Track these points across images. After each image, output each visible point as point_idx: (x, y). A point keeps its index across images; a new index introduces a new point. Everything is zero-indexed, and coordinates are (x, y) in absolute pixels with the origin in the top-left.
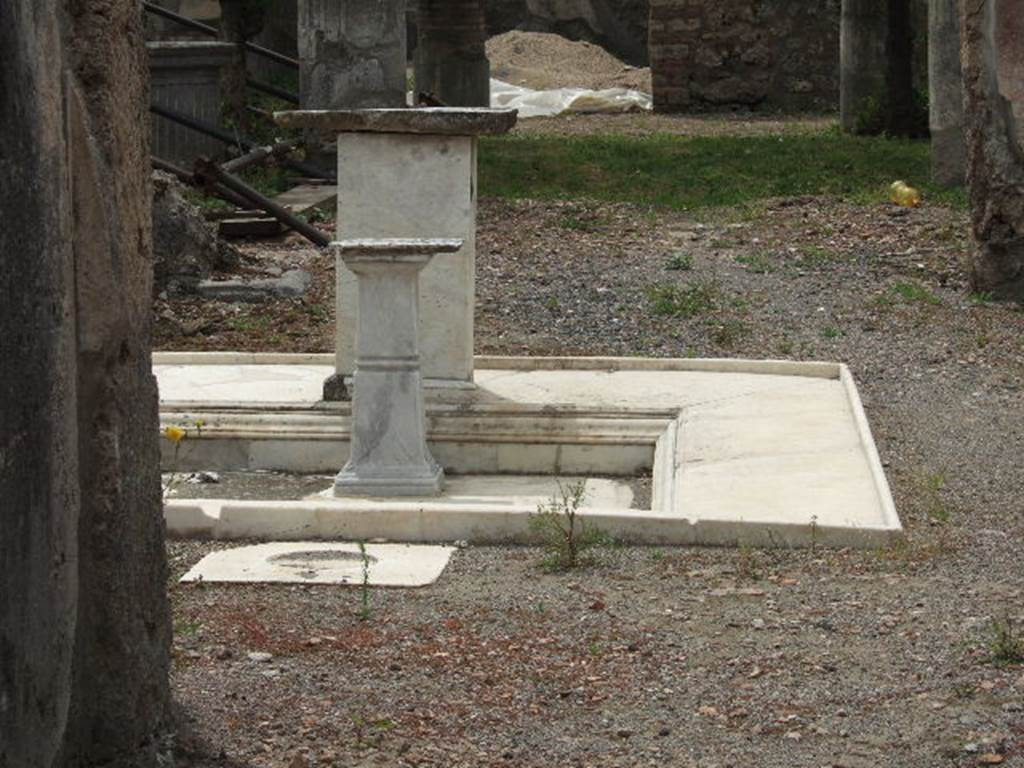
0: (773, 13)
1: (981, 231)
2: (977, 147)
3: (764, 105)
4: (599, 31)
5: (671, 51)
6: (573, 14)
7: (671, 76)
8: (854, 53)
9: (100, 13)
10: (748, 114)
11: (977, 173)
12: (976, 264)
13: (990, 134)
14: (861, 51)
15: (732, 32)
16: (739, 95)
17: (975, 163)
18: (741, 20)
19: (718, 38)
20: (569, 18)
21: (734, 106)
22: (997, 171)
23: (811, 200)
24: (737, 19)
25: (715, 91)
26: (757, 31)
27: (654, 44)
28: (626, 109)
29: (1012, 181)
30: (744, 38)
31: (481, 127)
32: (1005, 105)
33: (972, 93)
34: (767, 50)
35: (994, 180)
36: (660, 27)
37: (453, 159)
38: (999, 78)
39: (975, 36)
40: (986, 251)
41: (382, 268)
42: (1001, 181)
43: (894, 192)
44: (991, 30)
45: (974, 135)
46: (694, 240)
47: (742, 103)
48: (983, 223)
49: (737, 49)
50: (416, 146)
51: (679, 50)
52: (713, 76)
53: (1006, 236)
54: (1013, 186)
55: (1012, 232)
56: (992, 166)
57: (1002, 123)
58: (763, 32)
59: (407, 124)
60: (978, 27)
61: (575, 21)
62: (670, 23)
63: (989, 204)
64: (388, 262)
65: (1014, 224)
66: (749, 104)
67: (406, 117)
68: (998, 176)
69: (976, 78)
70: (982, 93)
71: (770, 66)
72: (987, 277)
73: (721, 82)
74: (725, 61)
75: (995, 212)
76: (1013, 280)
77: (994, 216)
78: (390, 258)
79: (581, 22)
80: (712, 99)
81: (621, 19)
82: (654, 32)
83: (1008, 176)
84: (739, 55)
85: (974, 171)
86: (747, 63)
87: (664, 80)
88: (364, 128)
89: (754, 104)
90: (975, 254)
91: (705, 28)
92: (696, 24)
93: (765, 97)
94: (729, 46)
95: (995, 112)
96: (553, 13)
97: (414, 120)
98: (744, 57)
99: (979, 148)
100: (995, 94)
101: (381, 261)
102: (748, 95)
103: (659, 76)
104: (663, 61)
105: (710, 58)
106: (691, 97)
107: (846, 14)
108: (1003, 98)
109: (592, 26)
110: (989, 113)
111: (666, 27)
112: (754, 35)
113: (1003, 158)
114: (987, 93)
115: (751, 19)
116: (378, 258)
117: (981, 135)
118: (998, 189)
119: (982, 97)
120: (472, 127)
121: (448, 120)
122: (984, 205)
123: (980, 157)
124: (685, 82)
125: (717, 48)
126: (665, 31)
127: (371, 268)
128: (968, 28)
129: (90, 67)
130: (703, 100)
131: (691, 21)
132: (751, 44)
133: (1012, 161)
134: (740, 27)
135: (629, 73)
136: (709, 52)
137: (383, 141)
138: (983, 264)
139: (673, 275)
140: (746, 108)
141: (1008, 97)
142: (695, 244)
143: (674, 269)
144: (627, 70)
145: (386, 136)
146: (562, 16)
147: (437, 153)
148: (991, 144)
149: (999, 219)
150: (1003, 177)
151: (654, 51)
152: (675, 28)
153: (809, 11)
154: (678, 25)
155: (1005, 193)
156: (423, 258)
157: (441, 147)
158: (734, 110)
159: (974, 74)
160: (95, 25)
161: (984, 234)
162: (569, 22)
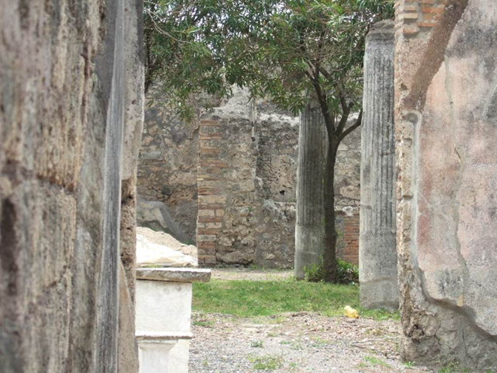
0: (257, 221)
1: (408, 332)
2: (406, 292)
3: (251, 265)
4: (165, 227)
5: (207, 238)
6: (153, 218)
7: (206, 250)
8: (302, 242)
9: (128, 229)
10: (244, 269)
11: (406, 305)
12: (406, 348)
13: (413, 286)
14: (306, 241)
15: (237, 230)
16: (240, 260)
17: (405, 299)
18: (241, 224)
19: (230, 232)
20: (151, 220)
21: (237, 265)
22: (416, 303)
23: (306, 314)
24: (240, 223)
25: (228, 258)
26: (249, 229)
27: (199, 234)
28: (184, 265)
29: (424, 309)
30: (243, 233)
31: (198, 279)
32: (421, 272)
33: (405, 267)
34: (253, 239)
35: (415, 308)
36: (202, 226)
37: (184, 294)
38: (419, 259)
39: (407, 240)
40: (411, 342)
41: (154, 346)
42: (419, 309)
43: (346, 311)
44: (415, 236)
45: (405, 286)
46: (258, 332)
47: (241, 264)
48: (409, 329)
49: (239, 238)
50: (165, 287)
51: (212, 237)
52: (227, 251)
53: (420, 335)
54: (424, 311)
55: (423, 333)
56: (414, 302)
57: (419, 281)
58: (251, 230)
59: (163, 277)
60: (409, 235)
61: (153, 221)
62: (207, 224)
63: (412, 319)
64: (157, 343)
65: (424, 329)
66: (244, 264)
67: (162, 273)
68: (417, 306)
69: (407, 260)
70: (410, 266)
71: (255, 246)
72: (411, 354)
73: (231, 254)
74: (233, 243)
75: (415, 323)
76: (423, 356)
77: (415, 325)
78: (158, 341)
79: (157, 222)
80: (226, 261)
81: (176, 221)
82: (199, 228)
83: (422, 306)
84: (240, 241)
85: (404, 303)
86: (245, 245)
87: (204, 252)
88: (141, 278)
89: (247, 264)
90: (405, 343)
91: (224, 227)
92: (220, 225)
93: (252, 262)
94: (236, 237)
95: (416, 276)
96: (143, 218)
97: (166, 275)
98: (242, 242)
99: (407, 293)
100: (416, 267)
101: (154, 343)
102: (244, 260)
103: (201, 250)
104: (203, 242)
105: (226, 242)
106: (217, 260)
107: (298, 223)
108: (420, 270)
109: (162, 224)
110: (413, 276)
111: (206, 227)
112: (248, 232)
113: (419, 298)
114: (412, 267)
115: (246, 223)
116: (153, 341)
117: (409, 286)
118: (416, 312)
119: (410, 269)
120: (193, 279)
121: (183, 275)
122: (409, 319)
123: (407, 297)
124: (214, 253)
125: (229, 237)
126: (205, 228)
127: (149, 346)
128: (404, 236)
129: (127, 254)
130: (222, 261)
131: (217, 223)
132: (246, 236)
133: (424, 299)
134: (241, 227)
135: (184, 247)
136: (226, 239)
137: (150, 284)
138: (409, 348)
139: (256, 349)
140: (242, 266)
141: (422, 269)
142: (259, 334)
143: (254, 347)
144: (183, 246)
145: (151, 282)
146: (147, 219)
147: (176, 291)
148: (414, 290)
149: (417, 326)
150: (419, 307)
151: (199, 238)
152: (210, 227)
153: (274, 221)
154: (211, 225)
155: (420, 314)
156: (175, 341)
157: (178, 287)
158: (237, 267)
159: (406, 257)
160: (127, 234)
161: (409, 334)
162: (150, 222)
